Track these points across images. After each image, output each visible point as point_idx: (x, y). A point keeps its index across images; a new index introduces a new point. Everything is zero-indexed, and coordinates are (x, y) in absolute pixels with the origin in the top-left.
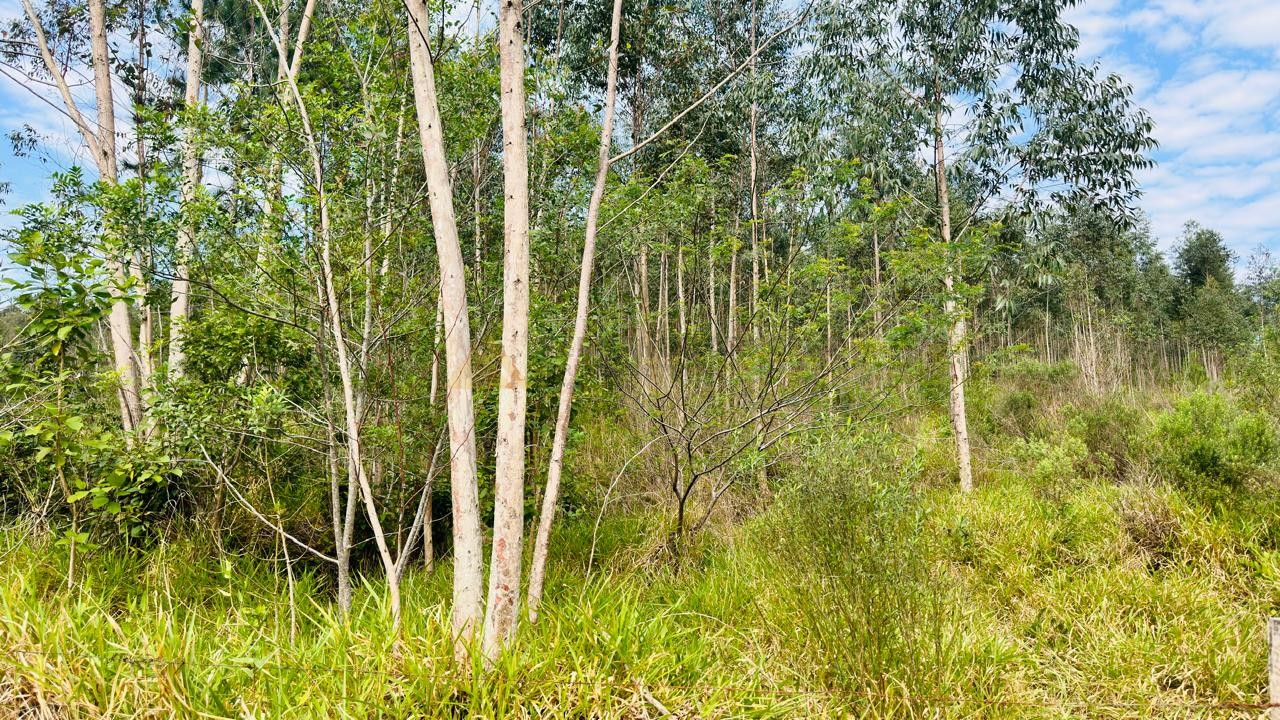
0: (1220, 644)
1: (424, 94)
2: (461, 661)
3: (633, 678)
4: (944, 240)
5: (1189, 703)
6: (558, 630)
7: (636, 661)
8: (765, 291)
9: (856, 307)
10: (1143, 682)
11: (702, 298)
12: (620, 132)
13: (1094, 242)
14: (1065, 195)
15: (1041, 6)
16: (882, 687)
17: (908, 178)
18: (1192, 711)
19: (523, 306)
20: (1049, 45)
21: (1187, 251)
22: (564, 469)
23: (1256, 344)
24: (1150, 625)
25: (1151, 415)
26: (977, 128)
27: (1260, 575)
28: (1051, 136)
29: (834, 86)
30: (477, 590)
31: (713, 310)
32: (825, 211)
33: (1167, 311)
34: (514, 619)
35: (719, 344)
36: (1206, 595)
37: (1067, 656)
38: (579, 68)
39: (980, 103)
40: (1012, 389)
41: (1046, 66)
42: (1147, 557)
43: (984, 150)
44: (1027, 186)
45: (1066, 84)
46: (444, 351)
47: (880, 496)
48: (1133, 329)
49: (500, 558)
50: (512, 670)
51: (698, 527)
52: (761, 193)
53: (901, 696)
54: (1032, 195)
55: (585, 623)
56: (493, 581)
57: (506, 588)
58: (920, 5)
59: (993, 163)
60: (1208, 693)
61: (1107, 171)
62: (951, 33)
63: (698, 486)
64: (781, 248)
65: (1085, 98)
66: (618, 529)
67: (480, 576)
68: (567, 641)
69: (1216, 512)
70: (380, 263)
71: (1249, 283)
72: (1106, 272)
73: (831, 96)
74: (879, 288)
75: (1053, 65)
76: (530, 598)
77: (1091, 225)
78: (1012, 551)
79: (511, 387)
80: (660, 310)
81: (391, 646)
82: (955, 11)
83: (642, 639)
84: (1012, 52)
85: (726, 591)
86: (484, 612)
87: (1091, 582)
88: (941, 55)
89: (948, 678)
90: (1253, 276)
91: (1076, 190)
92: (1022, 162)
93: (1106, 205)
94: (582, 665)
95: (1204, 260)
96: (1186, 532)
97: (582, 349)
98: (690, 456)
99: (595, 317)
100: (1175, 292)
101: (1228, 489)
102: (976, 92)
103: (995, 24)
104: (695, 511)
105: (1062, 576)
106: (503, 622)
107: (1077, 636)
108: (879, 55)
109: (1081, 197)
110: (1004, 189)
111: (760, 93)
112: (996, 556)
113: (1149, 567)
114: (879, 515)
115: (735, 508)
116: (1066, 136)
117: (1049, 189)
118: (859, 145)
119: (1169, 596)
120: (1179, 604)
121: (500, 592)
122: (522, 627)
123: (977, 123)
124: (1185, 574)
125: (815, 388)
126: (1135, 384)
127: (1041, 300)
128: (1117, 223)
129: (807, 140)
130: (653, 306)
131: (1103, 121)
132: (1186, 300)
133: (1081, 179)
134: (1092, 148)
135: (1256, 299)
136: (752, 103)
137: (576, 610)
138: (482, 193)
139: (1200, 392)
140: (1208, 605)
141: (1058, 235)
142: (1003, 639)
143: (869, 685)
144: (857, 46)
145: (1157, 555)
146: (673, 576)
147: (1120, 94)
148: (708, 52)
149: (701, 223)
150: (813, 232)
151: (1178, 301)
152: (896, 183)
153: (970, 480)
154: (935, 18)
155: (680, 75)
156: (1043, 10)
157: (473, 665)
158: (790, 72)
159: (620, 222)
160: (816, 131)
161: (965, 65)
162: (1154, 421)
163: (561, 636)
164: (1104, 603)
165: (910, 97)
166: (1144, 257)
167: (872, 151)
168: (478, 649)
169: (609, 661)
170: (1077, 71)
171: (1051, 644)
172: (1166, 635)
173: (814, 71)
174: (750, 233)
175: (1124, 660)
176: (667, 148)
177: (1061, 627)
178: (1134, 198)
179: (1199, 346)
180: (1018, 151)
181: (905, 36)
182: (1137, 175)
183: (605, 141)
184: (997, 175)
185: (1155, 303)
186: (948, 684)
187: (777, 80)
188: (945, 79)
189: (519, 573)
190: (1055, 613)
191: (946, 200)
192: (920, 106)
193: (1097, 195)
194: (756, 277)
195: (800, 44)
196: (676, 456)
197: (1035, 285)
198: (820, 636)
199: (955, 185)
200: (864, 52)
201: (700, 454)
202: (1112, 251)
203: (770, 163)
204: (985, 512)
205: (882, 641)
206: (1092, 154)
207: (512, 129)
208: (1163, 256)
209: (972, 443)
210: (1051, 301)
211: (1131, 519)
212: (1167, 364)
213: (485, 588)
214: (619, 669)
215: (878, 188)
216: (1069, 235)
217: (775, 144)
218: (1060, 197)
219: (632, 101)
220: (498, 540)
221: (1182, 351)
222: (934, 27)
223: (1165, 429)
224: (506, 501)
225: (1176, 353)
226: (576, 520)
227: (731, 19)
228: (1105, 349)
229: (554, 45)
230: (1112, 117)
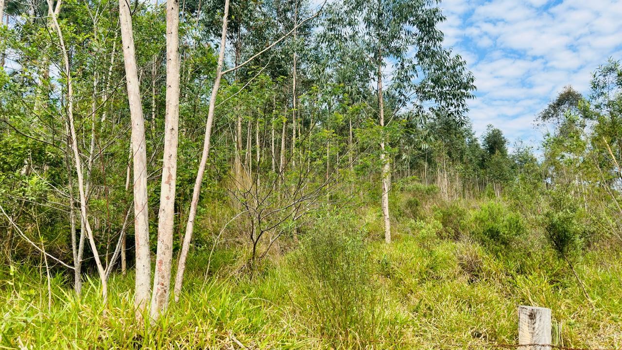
0: (499, 317)
1: (126, 31)
2: (139, 320)
3: (227, 330)
4: (381, 125)
5: (485, 344)
6: (190, 305)
7: (229, 322)
8: (298, 144)
9: (340, 154)
10: (465, 334)
11: (268, 145)
12: (229, 60)
13: (448, 131)
14: (435, 108)
15: (427, 20)
16: (347, 335)
17: (366, 95)
18: (486, 348)
19: (175, 142)
20: (430, 39)
21: (488, 138)
22: (195, 226)
23: (516, 182)
24: (469, 308)
25: (471, 212)
26: (396, 75)
27: (516, 286)
28: (430, 81)
29: (332, 49)
30: (148, 285)
31: (273, 151)
32: (328, 108)
33: (478, 164)
34: (167, 300)
35: (276, 168)
36: (493, 295)
37: (432, 322)
38: (209, 26)
39: (399, 63)
40: (410, 197)
41: (429, 48)
42: (468, 277)
43: (400, 84)
44: (418, 103)
45: (437, 57)
46: (132, 163)
47: (348, 243)
48: (464, 172)
49: (160, 270)
50: (165, 325)
51: (263, 256)
52: (297, 95)
53: (356, 339)
54: (421, 108)
55: (203, 303)
56: (156, 281)
57: (163, 285)
58: (374, 13)
59: (403, 91)
60: (493, 339)
61: (454, 99)
62: (387, 28)
63: (263, 236)
64: (306, 123)
65: (445, 64)
66: (223, 257)
67: (149, 278)
68: (194, 311)
69: (498, 257)
70: (101, 116)
71: (514, 154)
72: (452, 145)
73: (331, 53)
74: (351, 146)
75: (432, 48)
76: (175, 290)
77: (447, 123)
78: (409, 271)
79: (168, 183)
80: (247, 149)
81: (102, 312)
82: (389, 19)
83: (232, 311)
84: (414, 40)
85: (275, 287)
86: (151, 296)
87: (443, 287)
88: (382, 39)
89: (377, 331)
90: (516, 151)
91: (440, 106)
92: (417, 92)
93: (453, 114)
94: (201, 323)
95: (495, 143)
96: (485, 266)
97: (206, 166)
98: (259, 221)
99: (213, 151)
100: (483, 156)
101: (503, 246)
102: (397, 57)
103: (407, 26)
104: (262, 248)
105: (430, 284)
106: (161, 301)
107: (436, 312)
108: (354, 36)
109: (442, 110)
110: (408, 104)
111: (298, 48)
112: (401, 274)
113: (468, 281)
114: (347, 253)
115: (281, 248)
116: (437, 81)
117: (429, 105)
118: (344, 78)
119: (477, 295)
120: (481, 298)
121: (159, 286)
122: (171, 304)
123: (397, 71)
124: (484, 285)
125: (321, 192)
126: (464, 197)
127: (424, 156)
128: (458, 123)
129: (319, 73)
130: (244, 148)
131: (453, 76)
132: (487, 160)
133: (443, 102)
134: (448, 88)
135: (516, 162)
136: (294, 52)
137: (199, 296)
138: (156, 83)
139: (492, 202)
140: (494, 299)
141: (432, 127)
142: (404, 313)
143: (341, 333)
144: (344, 30)
145: (472, 275)
146: (249, 280)
147: (461, 64)
148: (274, 25)
149: (268, 108)
150: (321, 117)
151: (483, 160)
152: (360, 96)
153: (390, 238)
154: (380, 21)
155: (259, 35)
156: (428, 22)
157: (145, 323)
158: (313, 39)
159: (227, 104)
160: (324, 69)
161: (393, 44)
162: (472, 215)
163: (191, 309)
164: (449, 297)
165: (367, 57)
166: (469, 140)
167: (350, 81)
168: (148, 314)
169: (215, 322)
170: (442, 51)
171: (425, 316)
172: (476, 312)
173: (323, 40)
174: (292, 115)
175: (457, 324)
176: (252, 70)
177: (429, 308)
178: (465, 112)
179: (492, 181)
180: (415, 86)
181: (366, 27)
182: (468, 102)
183: (220, 63)
184: (405, 98)
185: (474, 160)
186: (377, 334)
187: (306, 42)
188: (384, 50)
189: (170, 277)
190: (427, 301)
191: (382, 107)
192: (372, 62)
193: (449, 109)
194: (294, 137)
195: (317, 26)
196: (252, 222)
197: (420, 149)
198: (318, 310)
199: (387, 100)
200: (347, 34)
201: (265, 221)
202: (455, 136)
203: (302, 82)
204: (396, 253)
205: (347, 313)
206: (448, 90)
207: (171, 52)
208: (478, 140)
209: (391, 221)
210: (428, 157)
211: (461, 259)
212: (478, 188)
213: (152, 284)
214: (220, 326)
215: (352, 99)
216: (437, 127)
217: (305, 74)
218: (433, 109)
219: (236, 45)
220: (159, 260)
221: (485, 183)
222: (379, 25)
223: (476, 218)
224: (163, 241)
225: (482, 184)
226: (202, 252)
227: (285, 11)
228: (452, 181)
229: (196, 13)
230: (457, 75)
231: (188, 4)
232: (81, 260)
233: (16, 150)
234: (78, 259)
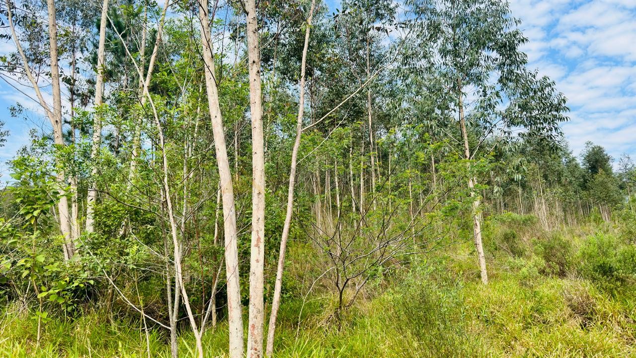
4: (466, 157)
14: (525, 134)
15: (508, 43)
19: (262, 205)
20: (513, 63)
21: (588, 156)
23: (626, 202)
24: (584, 357)
26: (479, 103)
28: (517, 107)
30: (241, 348)
33: (580, 186)
36: (612, 341)
39: (480, 90)
41: (512, 71)
43: (483, 113)
44: (506, 129)
45: (522, 81)
49: (252, 334)
51: (350, 305)
54: (509, 134)
56: (249, 345)
58: (449, 44)
59: (488, 119)
61: (545, 123)
62: (464, 57)
65: (532, 87)
67: (242, 341)
69: (613, 296)
71: (621, 172)
72: (548, 167)
73: (407, 87)
75: (515, 71)
77: (539, 144)
78: (510, 316)
79: (256, 247)
80: (326, 193)
82: (466, 47)
84: (495, 66)
85: (366, 341)
87: (552, 334)
88: (460, 67)
90: (623, 168)
92: (503, 118)
93: (546, 139)
95: (597, 161)
96: (599, 307)
99: (296, 204)
100: (583, 176)
101: (618, 284)
102: (478, 86)
103: (485, 53)
104: (348, 296)
105: (536, 330)
108: (430, 68)
109: (533, 136)
110: (495, 131)
112: (502, 319)
113: (581, 325)
116: (524, 107)
117: (517, 131)
118: (422, 112)
119: (592, 342)
120: (598, 346)
121: (253, 351)
123: (480, 99)
124: (600, 329)
126: (566, 224)
128: (552, 148)
129: (396, 108)
131: (542, 98)
132: (589, 181)
133: (533, 127)
134: (537, 112)
135: (624, 180)
136: (368, 89)
145: (585, 319)
146: (338, 332)
147: (549, 85)
151: (585, 181)
152: (441, 129)
153: (486, 278)
156: (509, 46)
160: (400, 104)
161: (472, 71)
165: (446, 88)
166: (566, 159)
170: (527, 74)
179: (597, 204)
180: (501, 113)
181: (442, 58)
183: (300, 121)
184: (491, 124)
185: (574, 182)
187: (380, 78)
188: (463, 79)
189: (262, 341)
190: (534, 351)
191: (466, 137)
192: (451, 93)
193: (541, 134)
194: (374, 178)
197: (513, 179)
200: (422, 66)
202: (550, 156)
204: (495, 295)
206: (537, 115)
207: (256, 121)
208: (576, 159)
212: (582, 212)
217: (380, 108)
218: (523, 135)
220: (251, 324)
221: (589, 207)
223: (584, 253)
224: (255, 304)
225: (586, 207)
227: (357, 50)
228: (551, 206)
229: (272, 62)
230: (546, 96)
231: (264, 53)
232: (176, 321)
233: (116, 213)
234: (174, 319)
